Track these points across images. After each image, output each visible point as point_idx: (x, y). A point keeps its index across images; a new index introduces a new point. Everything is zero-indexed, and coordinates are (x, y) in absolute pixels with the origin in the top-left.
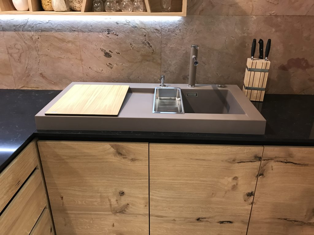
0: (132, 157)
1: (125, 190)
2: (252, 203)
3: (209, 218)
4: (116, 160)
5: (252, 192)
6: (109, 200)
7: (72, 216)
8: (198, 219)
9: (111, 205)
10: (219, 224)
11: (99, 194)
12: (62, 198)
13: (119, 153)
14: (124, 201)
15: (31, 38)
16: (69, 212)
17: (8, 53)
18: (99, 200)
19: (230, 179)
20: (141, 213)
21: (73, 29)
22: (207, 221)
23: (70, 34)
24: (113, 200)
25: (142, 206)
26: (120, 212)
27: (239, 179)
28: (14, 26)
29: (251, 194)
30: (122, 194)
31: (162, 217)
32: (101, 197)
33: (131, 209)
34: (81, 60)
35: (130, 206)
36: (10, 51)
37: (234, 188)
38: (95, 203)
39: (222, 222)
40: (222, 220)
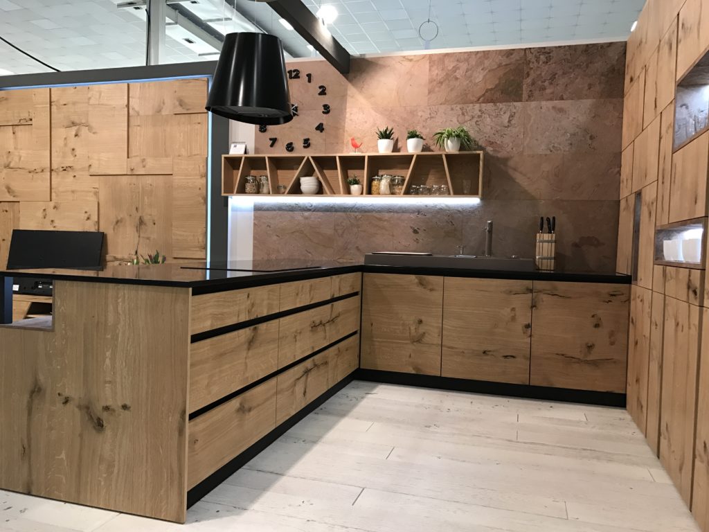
0: (430, 287)
1: (423, 318)
2: (531, 336)
3: (494, 351)
4: (418, 290)
5: (529, 324)
6: (410, 328)
7: (377, 343)
8: (484, 352)
9: (410, 333)
10: (503, 359)
11: (402, 322)
12: (372, 324)
13: (421, 284)
14: (422, 329)
15: (356, 217)
16: (375, 339)
17: (335, 229)
18: (401, 327)
19: (509, 310)
20: (435, 342)
21: (390, 210)
22: (492, 355)
23: (387, 214)
24: (413, 328)
25: (436, 335)
26: (417, 341)
27: (517, 310)
28: (345, 208)
29: (528, 326)
30: (420, 322)
31: (452, 348)
32: (403, 325)
33: (426, 339)
34: (393, 236)
35: (426, 335)
36: (337, 228)
37: (513, 319)
38: (398, 331)
39: (506, 357)
40: (506, 355)
